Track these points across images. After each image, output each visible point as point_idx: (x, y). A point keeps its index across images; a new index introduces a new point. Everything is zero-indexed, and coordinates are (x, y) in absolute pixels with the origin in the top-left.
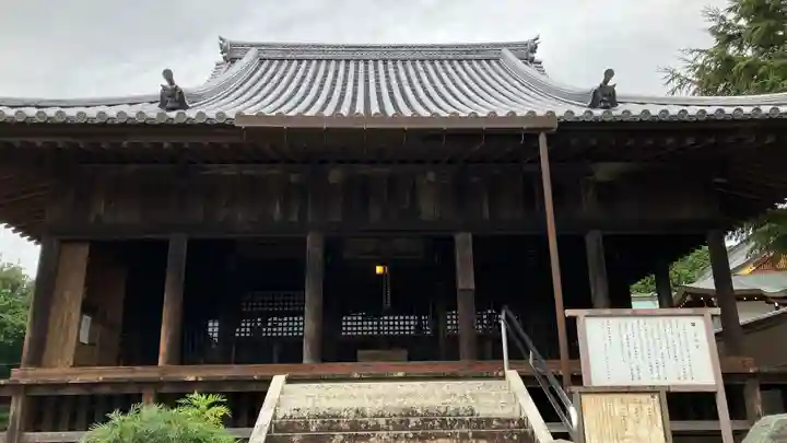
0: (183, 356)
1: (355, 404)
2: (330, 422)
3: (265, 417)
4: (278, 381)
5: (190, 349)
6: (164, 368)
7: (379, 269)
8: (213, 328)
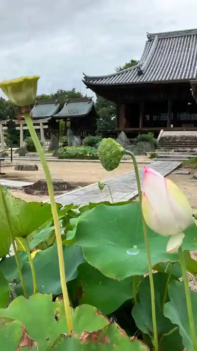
0: (144, 125)
1: (175, 135)
2: (170, 137)
3: (159, 136)
4: (162, 131)
5: (145, 124)
6: (141, 128)
7: (189, 104)
8: (148, 117)
